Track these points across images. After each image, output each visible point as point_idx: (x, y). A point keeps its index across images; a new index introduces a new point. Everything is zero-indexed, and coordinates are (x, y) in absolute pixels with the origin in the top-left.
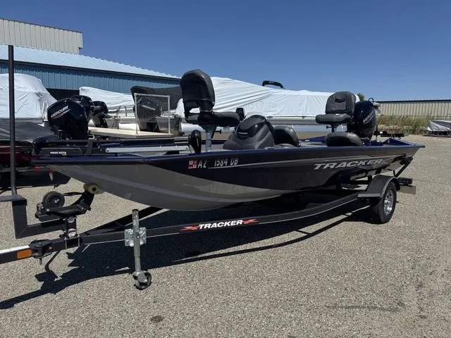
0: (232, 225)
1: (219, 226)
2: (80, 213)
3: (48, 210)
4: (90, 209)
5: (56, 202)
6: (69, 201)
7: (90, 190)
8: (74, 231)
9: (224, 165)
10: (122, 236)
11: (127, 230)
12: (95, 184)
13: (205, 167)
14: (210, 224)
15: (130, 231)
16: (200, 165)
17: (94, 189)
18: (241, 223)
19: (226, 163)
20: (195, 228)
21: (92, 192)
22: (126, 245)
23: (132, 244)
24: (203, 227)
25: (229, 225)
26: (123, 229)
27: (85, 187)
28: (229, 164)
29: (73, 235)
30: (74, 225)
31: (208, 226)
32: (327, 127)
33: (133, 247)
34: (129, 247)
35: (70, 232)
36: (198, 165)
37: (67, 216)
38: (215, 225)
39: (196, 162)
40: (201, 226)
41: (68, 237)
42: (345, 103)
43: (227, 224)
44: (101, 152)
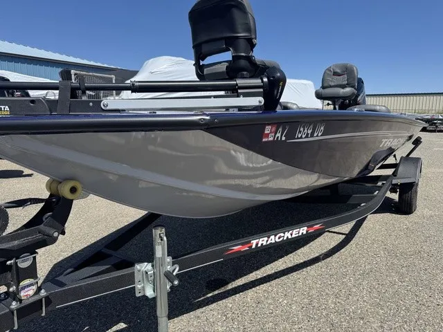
0: (294, 236)
1: (277, 240)
2: (43, 243)
4: (63, 233)
6: (18, 218)
7: (65, 191)
8: (32, 285)
9: (307, 137)
10: (131, 278)
11: (138, 267)
13: (284, 138)
14: (266, 239)
15: (145, 267)
16: (279, 135)
17: (73, 190)
18: (305, 233)
19: (310, 132)
20: (245, 248)
21: (68, 195)
22: (138, 295)
23: (150, 293)
24: (257, 244)
25: (290, 237)
26: (132, 265)
27: (49, 186)
28: (312, 135)
30: (32, 272)
31: (263, 241)
32: (328, 104)
33: (154, 299)
34: (145, 297)
35: (24, 288)
36: (276, 134)
37: (17, 253)
38: (273, 239)
39: (274, 129)
40: (254, 243)
41: (20, 301)
42: (346, 76)
43: (288, 235)
44: (92, 109)
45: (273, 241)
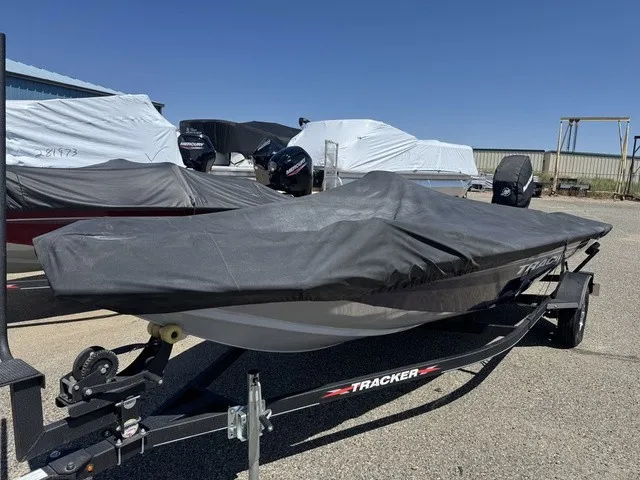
0: (402, 379)
1: (382, 383)
3: (89, 392)
5: (103, 370)
8: (133, 424)
10: (224, 421)
11: (232, 410)
12: (174, 324)
14: (369, 382)
17: (174, 335)
18: (415, 375)
20: (345, 392)
21: (169, 340)
22: (230, 437)
24: (358, 388)
25: (397, 380)
26: (226, 408)
27: (151, 329)
29: (133, 432)
31: (365, 384)
33: (246, 443)
34: (236, 440)
35: (127, 428)
37: (123, 396)
38: (377, 382)
40: (355, 386)
41: (124, 439)
43: (395, 378)
45: (378, 385)
